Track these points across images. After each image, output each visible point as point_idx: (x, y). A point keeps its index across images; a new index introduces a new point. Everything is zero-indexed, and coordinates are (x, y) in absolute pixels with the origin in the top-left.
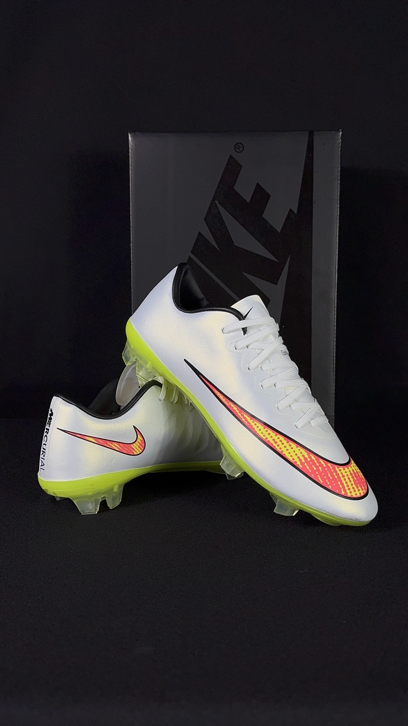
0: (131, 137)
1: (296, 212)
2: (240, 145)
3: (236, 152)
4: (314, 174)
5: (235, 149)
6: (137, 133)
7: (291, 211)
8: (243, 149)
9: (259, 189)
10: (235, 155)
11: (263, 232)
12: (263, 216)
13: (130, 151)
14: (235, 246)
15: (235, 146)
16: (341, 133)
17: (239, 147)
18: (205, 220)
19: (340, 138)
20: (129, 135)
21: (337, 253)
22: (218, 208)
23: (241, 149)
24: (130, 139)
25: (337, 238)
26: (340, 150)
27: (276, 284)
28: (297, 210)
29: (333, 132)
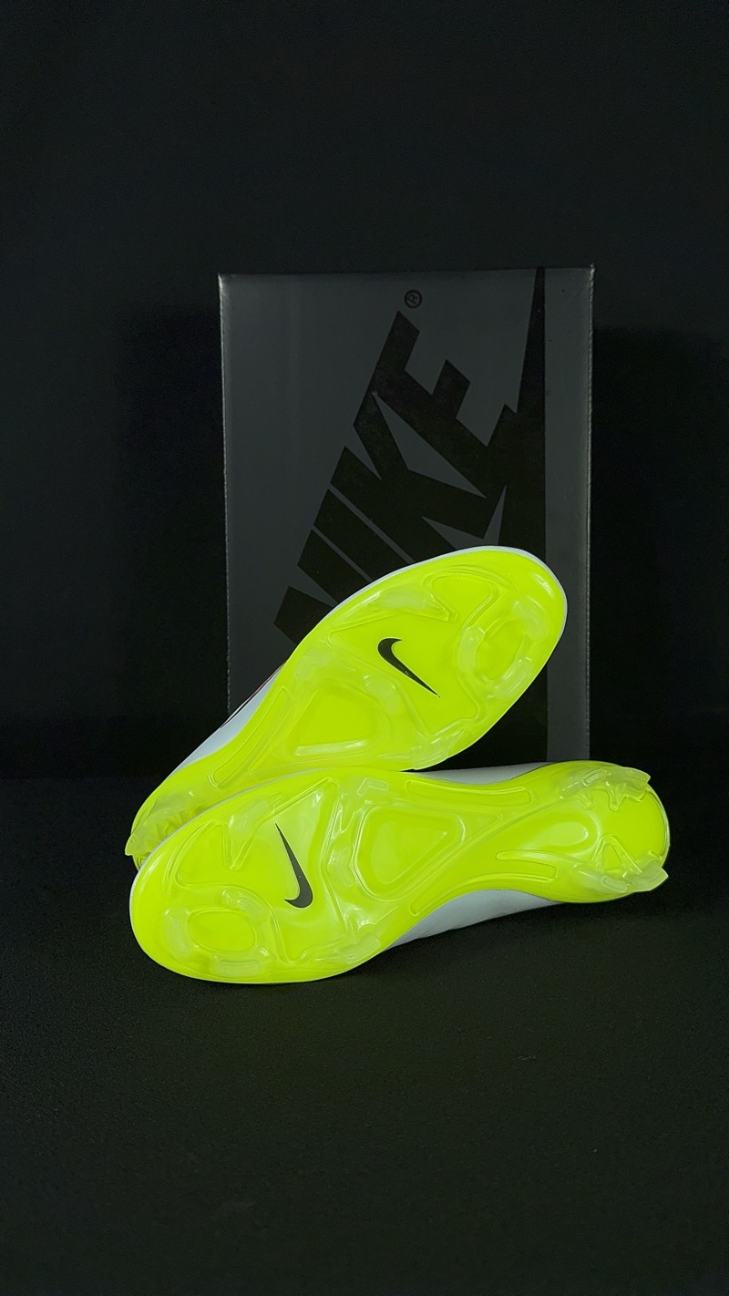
0: (223, 282)
1: (515, 411)
2: (417, 295)
3: (410, 306)
4: (547, 342)
5: (406, 301)
6: (233, 276)
7: (506, 408)
8: (421, 301)
9: (449, 369)
10: (406, 312)
11: (457, 445)
12: (457, 418)
13: (221, 308)
14: (408, 470)
15: (406, 297)
16: (593, 271)
17: (412, 298)
18: (356, 425)
19: (591, 278)
20: (220, 278)
21: (589, 482)
22: (377, 406)
23: (417, 301)
24: (221, 285)
25: (589, 454)
26: (591, 300)
27: (483, 538)
28: (516, 406)
29: (580, 270)
